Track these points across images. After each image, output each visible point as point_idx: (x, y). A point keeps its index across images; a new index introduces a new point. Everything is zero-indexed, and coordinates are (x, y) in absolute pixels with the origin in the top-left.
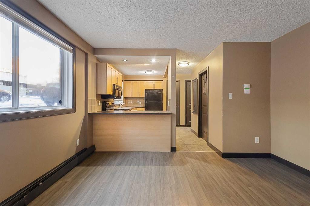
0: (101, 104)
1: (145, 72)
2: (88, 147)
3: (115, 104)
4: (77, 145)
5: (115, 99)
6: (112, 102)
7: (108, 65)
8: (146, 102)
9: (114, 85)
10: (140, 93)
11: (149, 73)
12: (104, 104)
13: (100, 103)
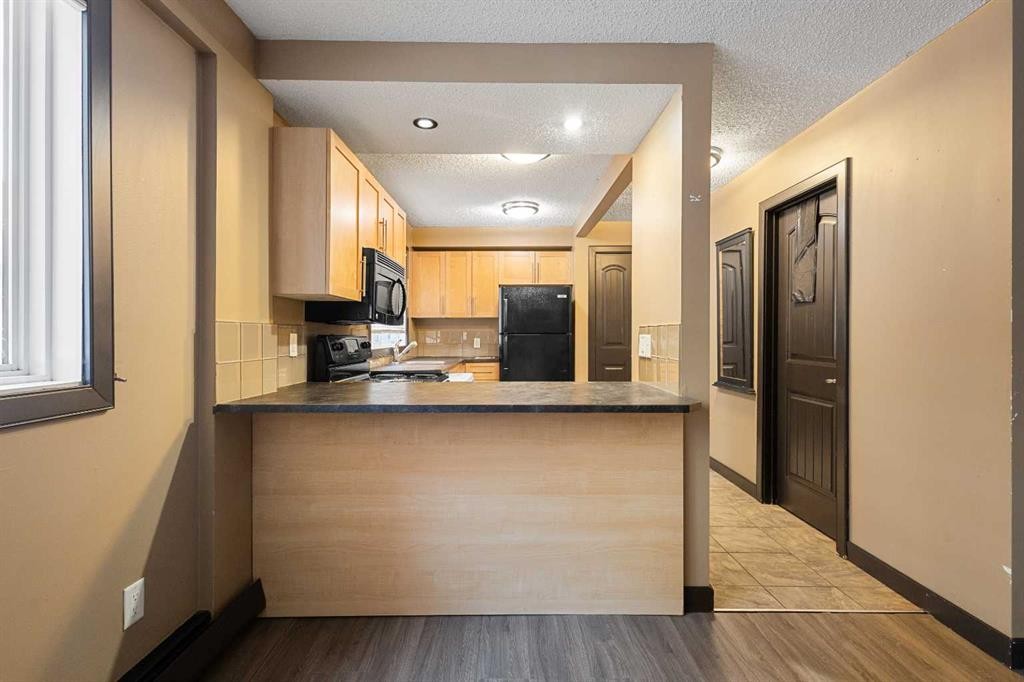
0: (304, 348)
1: (505, 211)
2: (213, 604)
3: (372, 348)
4: (126, 626)
5: (375, 327)
6: (361, 341)
7: (335, 140)
8: (506, 338)
9: (369, 253)
10: (476, 302)
11: (521, 214)
12: (320, 347)
13: (299, 343)
